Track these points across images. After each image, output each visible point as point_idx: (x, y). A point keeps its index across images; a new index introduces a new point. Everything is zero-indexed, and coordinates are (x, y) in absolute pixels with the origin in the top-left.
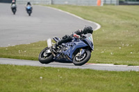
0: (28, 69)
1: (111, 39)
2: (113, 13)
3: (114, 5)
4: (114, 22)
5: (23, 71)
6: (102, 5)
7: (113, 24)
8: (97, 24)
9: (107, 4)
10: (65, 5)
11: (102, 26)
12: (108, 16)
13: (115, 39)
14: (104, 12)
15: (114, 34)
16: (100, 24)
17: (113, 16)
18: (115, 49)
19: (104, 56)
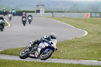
0: (35, 64)
1: (96, 42)
2: (97, 23)
3: (97, 17)
4: (97, 30)
5: (31, 65)
6: (89, 17)
7: (97, 31)
8: (86, 32)
9: (93, 17)
10: (62, 17)
11: (89, 33)
12: (93, 25)
13: (98, 42)
14: (90, 23)
15: (98, 39)
16: (87, 31)
17: (97, 25)
18: (99, 49)
19: (90, 54)
